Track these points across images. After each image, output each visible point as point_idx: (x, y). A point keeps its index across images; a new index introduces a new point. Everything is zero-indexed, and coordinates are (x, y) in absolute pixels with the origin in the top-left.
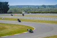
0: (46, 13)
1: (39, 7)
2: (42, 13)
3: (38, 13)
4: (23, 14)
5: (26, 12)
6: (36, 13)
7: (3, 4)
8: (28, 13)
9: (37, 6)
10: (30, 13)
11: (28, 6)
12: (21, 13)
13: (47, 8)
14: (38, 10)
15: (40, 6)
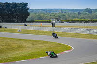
0: (92, 22)
1: (79, 12)
2: (86, 22)
3: (78, 21)
4: (53, 24)
5: (58, 20)
6: (75, 22)
7: (19, 6)
8: (62, 22)
9: (76, 10)
10: (65, 21)
11: (62, 9)
12: (49, 22)
13: (93, 14)
14: (78, 17)
15: (81, 10)
